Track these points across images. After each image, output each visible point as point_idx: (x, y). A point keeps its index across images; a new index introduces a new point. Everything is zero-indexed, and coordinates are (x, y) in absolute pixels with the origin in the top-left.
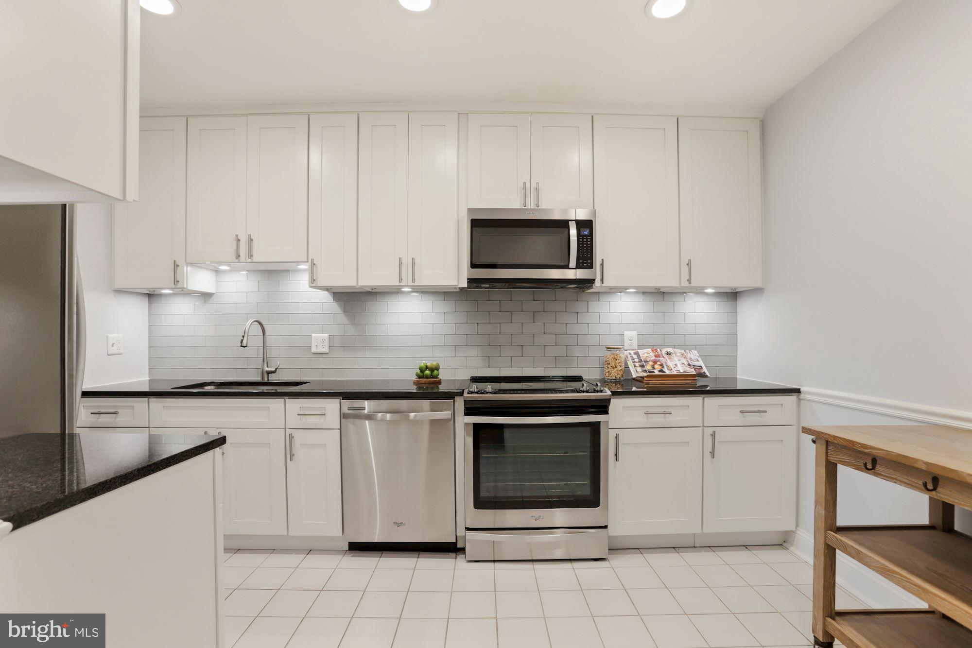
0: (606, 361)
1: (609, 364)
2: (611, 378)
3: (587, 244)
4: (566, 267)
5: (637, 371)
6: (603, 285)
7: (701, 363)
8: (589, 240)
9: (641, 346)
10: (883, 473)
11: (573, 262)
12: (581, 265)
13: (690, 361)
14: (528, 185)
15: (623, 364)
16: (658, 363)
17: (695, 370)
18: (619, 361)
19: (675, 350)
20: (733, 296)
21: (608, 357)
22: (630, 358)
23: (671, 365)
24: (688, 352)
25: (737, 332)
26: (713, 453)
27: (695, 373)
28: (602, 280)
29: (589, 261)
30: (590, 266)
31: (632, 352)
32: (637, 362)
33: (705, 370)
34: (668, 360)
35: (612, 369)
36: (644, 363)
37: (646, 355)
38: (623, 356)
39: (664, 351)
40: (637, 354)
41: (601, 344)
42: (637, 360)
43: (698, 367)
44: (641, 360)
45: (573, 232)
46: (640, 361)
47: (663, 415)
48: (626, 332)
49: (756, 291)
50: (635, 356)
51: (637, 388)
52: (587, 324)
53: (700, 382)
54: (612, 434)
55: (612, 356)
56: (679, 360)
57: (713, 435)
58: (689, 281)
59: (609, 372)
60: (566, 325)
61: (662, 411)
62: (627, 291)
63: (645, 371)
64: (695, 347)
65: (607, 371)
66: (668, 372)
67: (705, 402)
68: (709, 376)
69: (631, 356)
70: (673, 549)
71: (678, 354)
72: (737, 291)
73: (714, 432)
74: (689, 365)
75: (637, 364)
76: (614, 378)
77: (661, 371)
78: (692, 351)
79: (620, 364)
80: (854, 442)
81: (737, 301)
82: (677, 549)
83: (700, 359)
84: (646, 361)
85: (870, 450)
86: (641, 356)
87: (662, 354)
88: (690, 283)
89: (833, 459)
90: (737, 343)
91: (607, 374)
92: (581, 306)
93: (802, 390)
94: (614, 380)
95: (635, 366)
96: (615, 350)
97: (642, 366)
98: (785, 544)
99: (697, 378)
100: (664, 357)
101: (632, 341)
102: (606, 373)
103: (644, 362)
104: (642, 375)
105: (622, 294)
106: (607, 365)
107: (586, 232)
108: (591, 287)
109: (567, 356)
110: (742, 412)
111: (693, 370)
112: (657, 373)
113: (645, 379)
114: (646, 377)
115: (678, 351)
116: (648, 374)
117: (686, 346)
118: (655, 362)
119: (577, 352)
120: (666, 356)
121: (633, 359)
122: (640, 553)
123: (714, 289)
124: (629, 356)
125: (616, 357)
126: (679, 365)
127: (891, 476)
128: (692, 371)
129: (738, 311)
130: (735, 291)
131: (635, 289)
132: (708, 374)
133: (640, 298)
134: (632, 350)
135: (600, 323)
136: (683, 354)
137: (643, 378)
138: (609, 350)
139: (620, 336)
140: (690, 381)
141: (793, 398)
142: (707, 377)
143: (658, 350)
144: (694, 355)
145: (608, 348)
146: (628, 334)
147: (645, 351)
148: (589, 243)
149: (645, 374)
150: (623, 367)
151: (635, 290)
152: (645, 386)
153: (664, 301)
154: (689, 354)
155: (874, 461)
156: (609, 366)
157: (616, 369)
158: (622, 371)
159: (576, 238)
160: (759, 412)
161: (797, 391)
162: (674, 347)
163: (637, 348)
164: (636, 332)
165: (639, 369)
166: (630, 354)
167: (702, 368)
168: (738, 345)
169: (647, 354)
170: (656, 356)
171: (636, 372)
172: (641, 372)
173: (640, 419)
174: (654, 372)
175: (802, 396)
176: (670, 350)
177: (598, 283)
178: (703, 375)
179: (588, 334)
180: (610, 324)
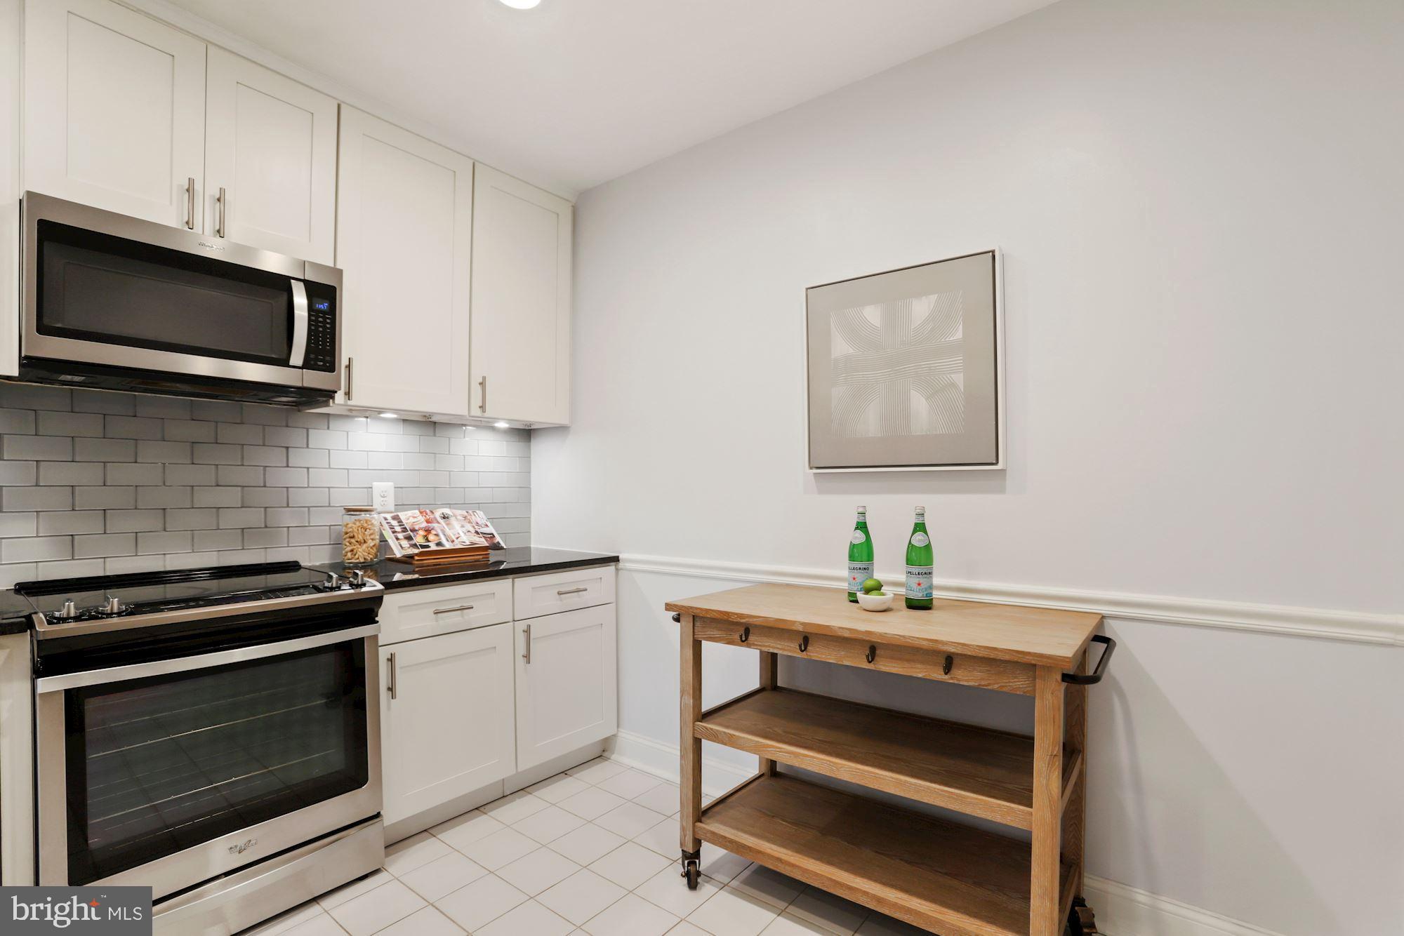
0: (346, 533)
1: (353, 537)
2: (357, 561)
3: (324, 327)
4: (284, 362)
5: (401, 546)
6: (349, 403)
7: (491, 529)
8: (328, 321)
9: (400, 506)
10: (756, 643)
11: (297, 357)
12: (312, 362)
13: (476, 527)
14: (198, 187)
15: (378, 537)
16: (433, 532)
17: (487, 541)
18: (372, 531)
19: (454, 511)
20: (526, 434)
21: (350, 526)
22: (386, 526)
23: (452, 535)
24: (472, 514)
25: (530, 485)
26: (527, 657)
27: (488, 545)
28: (348, 394)
29: (328, 358)
30: (330, 367)
31: (389, 516)
32: (399, 532)
33: (498, 539)
34: (446, 527)
35: (359, 546)
36: (411, 534)
37: (412, 520)
38: (376, 523)
39: (438, 514)
40: (396, 518)
41: (331, 505)
42: (398, 529)
43: (490, 536)
44: (405, 528)
45: (300, 300)
46: (405, 530)
47: (459, 612)
48: (375, 484)
49: (560, 430)
50: (394, 523)
51: (405, 573)
52: (306, 470)
53: (494, 557)
54: (383, 654)
55: (358, 524)
56: (463, 526)
57: (527, 631)
58: (482, 407)
59: (352, 551)
60: (265, 471)
61: (457, 606)
62: (382, 415)
63: (415, 546)
64: (479, 505)
65: (349, 549)
66: (448, 546)
67: (516, 584)
68: (505, 547)
69: (388, 523)
70: (476, 811)
71: (458, 517)
72: (532, 427)
73: (529, 626)
74: (477, 533)
75: (401, 536)
76: (362, 560)
77: (439, 544)
78: (477, 511)
79: (372, 537)
80: (730, 612)
81: (530, 441)
82: (482, 809)
83: (489, 524)
84: (413, 530)
85: (747, 620)
86: (404, 522)
87: (435, 518)
88: (484, 411)
89: (698, 637)
90: (530, 500)
91: (349, 554)
92: (296, 436)
93: (621, 557)
94: (361, 563)
95: (397, 539)
96: (358, 513)
97: (409, 538)
98: (605, 754)
99: (490, 551)
100: (438, 522)
101: (385, 499)
102: (347, 552)
103: (411, 531)
104: (411, 553)
105: (368, 420)
106: (348, 540)
107: (324, 306)
108: (326, 404)
109: (266, 527)
110: (560, 593)
111: (483, 540)
112: (433, 547)
113: (416, 558)
114: (417, 555)
115: (458, 512)
116: (421, 550)
117: (470, 506)
118: (428, 531)
119: (287, 518)
120: (442, 521)
121: (392, 527)
122: (430, 835)
123: (508, 423)
124: (384, 523)
125: (365, 525)
126: (462, 534)
127: (764, 644)
128: (483, 542)
129: (532, 457)
130: (530, 428)
131: (395, 413)
132: (503, 544)
133: (400, 428)
134: (388, 513)
135: (330, 468)
136: (465, 517)
137: (411, 557)
138: (352, 513)
139: (366, 490)
140: (481, 557)
141: (610, 569)
142: (502, 548)
143: (428, 511)
144: (480, 517)
145: (349, 510)
146: (379, 486)
147: (410, 513)
148: (328, 326)
149: (416, 551)
150: (378, 541)
151: (395, 416)
152: (417, 569)
153: (435, 435)
154: (473, 517)
155: (747, 631)
156: (353, 540)
157: (365, 546)
158: (375, 549)
159: (306, 314)
160: (578, 591)
161: (615, 559)
162: (449, 505)
163: (393, 510)
164: (391, 484)
165: (405, 543)
166: (386, 519)
167: (494, 536)
168: (532, 501)
169: (411, 517)
170: (428, 522)
171: (399, 549)
172: (409, 548)
173: (426, 622)
174: (428, 546)
175: (621, 565)
176: (447, 511)
177: (339, 397)
178: (497, 547)
179: (308, 487)
180: (348, 469)
